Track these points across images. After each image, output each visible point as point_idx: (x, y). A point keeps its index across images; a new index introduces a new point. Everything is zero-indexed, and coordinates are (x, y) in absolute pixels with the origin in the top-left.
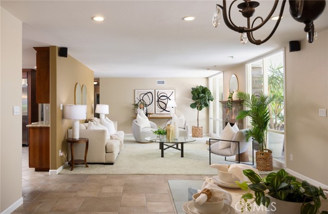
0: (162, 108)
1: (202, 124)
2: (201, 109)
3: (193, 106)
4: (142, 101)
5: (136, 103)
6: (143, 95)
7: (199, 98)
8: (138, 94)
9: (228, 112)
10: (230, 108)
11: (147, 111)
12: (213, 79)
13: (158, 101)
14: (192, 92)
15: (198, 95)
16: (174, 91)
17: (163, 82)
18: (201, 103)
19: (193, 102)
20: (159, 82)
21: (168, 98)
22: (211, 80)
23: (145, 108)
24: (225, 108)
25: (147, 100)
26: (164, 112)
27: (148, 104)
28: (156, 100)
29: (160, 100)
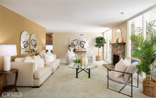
0: (82, 47)
1: (101, 55)
2: (100, 47)
3: (96, 46)
4: (73, 44)
5: (70, 44)
6: (73, 41)
7: (99, 42)
8: (70, 40)
9: (115, 49)
10: (117, 47)
11: (75, 48)
12: (106, 33)
13: (80, 44)
14: (96, 40)
15: (99, 41)
16: (87, 39)
17: (82, 35)
18: (100, 45)
19: (96, 44)
20: (81, 35)
21: (85, 42)
22: (105, 34)
23: (74, 47)
24: (113, 47)
25: (75, 43)
26: (83, 49)
27: (75, 45)
28: (79, 43)
29: (81, 43)
